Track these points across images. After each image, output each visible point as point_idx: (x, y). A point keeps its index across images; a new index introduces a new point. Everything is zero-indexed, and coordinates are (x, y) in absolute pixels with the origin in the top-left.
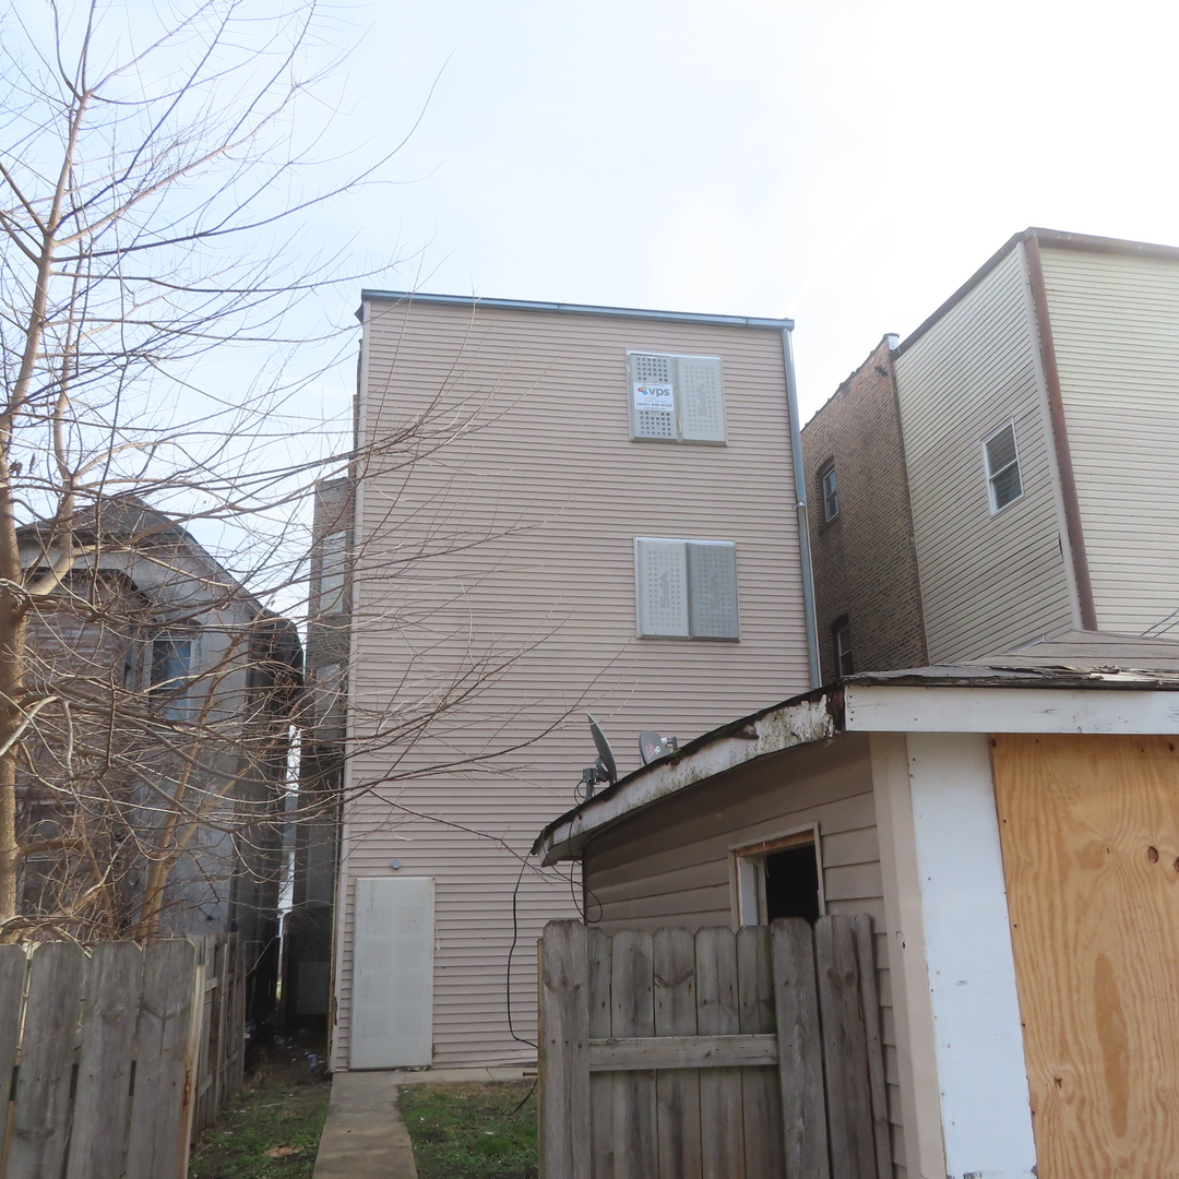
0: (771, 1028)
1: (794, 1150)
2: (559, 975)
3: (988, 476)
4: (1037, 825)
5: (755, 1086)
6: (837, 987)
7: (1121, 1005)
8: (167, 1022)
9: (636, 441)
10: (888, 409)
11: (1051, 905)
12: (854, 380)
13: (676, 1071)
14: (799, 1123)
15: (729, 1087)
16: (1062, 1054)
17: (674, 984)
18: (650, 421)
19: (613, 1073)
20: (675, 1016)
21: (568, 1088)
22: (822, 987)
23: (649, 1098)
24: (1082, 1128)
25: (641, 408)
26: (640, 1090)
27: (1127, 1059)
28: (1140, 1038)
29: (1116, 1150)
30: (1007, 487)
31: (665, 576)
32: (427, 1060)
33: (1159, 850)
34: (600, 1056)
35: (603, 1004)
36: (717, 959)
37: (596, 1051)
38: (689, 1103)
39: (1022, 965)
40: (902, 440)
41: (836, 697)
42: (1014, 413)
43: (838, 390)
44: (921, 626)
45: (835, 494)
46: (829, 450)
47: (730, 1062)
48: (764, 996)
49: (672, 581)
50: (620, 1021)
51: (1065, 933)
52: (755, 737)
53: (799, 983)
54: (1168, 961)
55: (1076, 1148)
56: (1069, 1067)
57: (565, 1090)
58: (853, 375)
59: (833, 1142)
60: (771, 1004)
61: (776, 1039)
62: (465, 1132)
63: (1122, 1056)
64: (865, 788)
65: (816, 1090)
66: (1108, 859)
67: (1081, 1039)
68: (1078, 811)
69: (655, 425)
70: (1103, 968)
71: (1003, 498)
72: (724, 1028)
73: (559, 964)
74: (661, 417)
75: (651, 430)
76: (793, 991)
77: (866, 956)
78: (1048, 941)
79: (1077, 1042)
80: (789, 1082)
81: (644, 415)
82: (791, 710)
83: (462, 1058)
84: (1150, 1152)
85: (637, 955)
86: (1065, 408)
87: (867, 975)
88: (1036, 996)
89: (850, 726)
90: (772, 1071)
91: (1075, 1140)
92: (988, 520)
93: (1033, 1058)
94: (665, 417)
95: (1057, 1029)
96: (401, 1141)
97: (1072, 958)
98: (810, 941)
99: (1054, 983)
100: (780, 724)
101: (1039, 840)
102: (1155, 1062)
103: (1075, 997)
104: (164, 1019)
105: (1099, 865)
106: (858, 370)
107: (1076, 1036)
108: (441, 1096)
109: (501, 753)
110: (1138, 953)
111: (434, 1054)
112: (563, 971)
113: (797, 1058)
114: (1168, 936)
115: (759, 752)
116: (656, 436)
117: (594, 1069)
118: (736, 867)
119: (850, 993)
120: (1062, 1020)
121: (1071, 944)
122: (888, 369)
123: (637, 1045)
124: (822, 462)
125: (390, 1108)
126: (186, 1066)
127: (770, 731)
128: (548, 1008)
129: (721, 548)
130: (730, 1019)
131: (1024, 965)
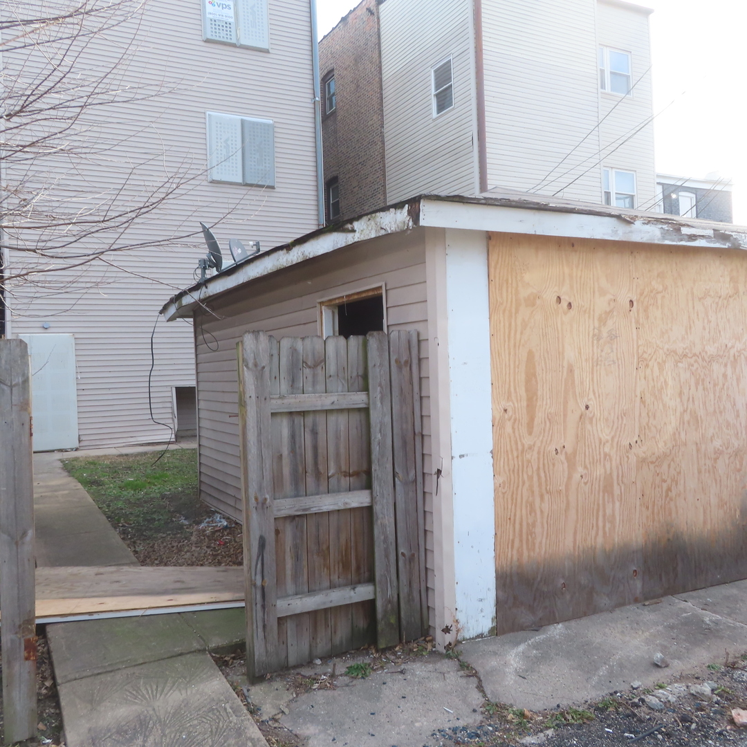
0: (366, 389)
1: (376, 449)
2: (252, 361)
3: (433, 92)
4: (507, 283)
5: (356, 418)
6: (400, 368)
7: (537, 374)
8: (13, 389)
9: (207, 41)
10: (373, 39)
11: (510, 325)
12: (351, 16)
13: (315, 412)
14: (379, 436)
15: (342, 420)
16: (508, 398)
17: (315, 366)
18: (217, 27)
19: (281, 413)
20: (314, 384)
21: (259, 422)
22: (392, 368)
23: (300, 426)
24: (514, 432)
25: (211, 16)
26: (296, 422)
27: (537, 399)
28: (543, 390)
29: (527, 441)
30: (444, 100)
31: (226, 141)
32: (76, 444)
33: (561, 298)
34: (276, 405)
35: (275, 378)
36: (337, 353)
37: (274, 402)
38: (321, 429)
39: (494, 354)
40: (380, 62)
41: (414, 206)
42: (453, 51)
43: (340, 22)
44: (384, 186)
45: (334, 94)
46: (331, 64)
47: (344, 406)
48: (361, 372)
49: (232, 144)
50: (284, 386)
51: (515, 339)
52: (353, 231)
53: (381, 365)
54: (559, 353)
55: (510, 441)
56: (511, 404)
57: (258, 422)
58: (351, 12)
59: (395, 445)
60: (365, 377)
61: (368, 395)
62: (115, 480)
63: (535, 399)
64: (421, 261)
65: (388, 419)
66: (538, 302)
67: (517, 390)
68: (527, 277)
69: (221, 31)
70: (531, 355)
71: (441, 108)
72: (340, 389)
73: (252, 355)
74: (225, 25)
75: (217, 34)
76: (378, 370)
77: (414, 351)
78: (507, 343)
79: (516, 392)
80: (374, 416)
81: (213, 22)
82: (382, 214)
83: (98, 443)
84: (542, 442)
85: (294, 351)
86: (484, 51)
87: (415, 362)
88: (499, 370)
89: (422, 223)
90: (366, 411)
91: (510, 438)
92: (431, 121)
93: (495, 400)
94: (228, 25)
95: (507, 386)
96: (75, 486)
97: (517, 351)
98: (387, 343)
99: (508, 364)
100: (373, 223)
101: (507, 291)
102: (548, 401)
103: (517, 369)
104: (11, 387)
105: (533, 305)
106: (355, 9)
107: (515, 389)
108: (93, 463)
109: (188, 236)
110: (547, 349)
111: (80, 441)
112: (255, 359)
113: (379, 404)
114: (560, 340)
115: (356, 240)
116: (221, 39)
117: (273, 411)
118: (321, 312)
119: (406, 370)
120: (510, 382)
121: (517, 345)
122: (375, 11)
123: (295, 398)
124: (326, 72)
125: (60, 471)
126: (29, 414)
127: (365, 227)
128: (247, 379)
129: (265, 124)
130: (343, 385)
131: (495, 354)
